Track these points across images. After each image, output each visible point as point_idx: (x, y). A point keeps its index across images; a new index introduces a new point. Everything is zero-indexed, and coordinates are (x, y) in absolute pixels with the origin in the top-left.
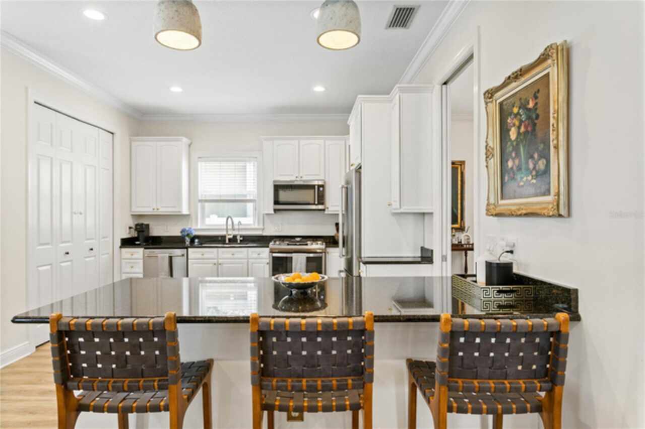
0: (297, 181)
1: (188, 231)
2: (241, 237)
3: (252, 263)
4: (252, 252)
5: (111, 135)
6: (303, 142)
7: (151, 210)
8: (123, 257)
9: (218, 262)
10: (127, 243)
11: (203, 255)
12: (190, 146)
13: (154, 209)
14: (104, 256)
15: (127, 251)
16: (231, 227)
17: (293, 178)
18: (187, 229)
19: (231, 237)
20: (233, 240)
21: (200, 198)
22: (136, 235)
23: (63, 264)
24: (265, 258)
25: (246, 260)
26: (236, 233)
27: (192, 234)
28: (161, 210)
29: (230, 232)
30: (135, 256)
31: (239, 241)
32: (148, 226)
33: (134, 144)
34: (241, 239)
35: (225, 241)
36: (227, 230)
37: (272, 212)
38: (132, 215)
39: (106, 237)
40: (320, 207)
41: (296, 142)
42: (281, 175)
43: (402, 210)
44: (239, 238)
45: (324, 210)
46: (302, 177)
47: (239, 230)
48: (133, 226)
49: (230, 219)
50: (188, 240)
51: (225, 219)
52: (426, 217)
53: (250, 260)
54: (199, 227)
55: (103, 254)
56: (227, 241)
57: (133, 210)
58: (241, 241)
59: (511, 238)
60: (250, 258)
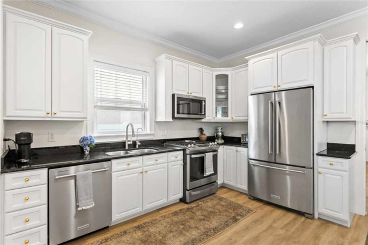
2: (139, 142)
3: (171, 166)
9: (143, 170)
11: (128, 164)
15: (18, 177)
17: (186, 93)
24: (181, 160)
25: (167, 164)
28: (59, 114)
30: (32, 182)
35: (125, 147)
36: (127, 136)
37: (171, 120)
46: (191, 93)
47: (137, 135)
49: (130, 126)
58: (139, 146)
60: (170, 162)
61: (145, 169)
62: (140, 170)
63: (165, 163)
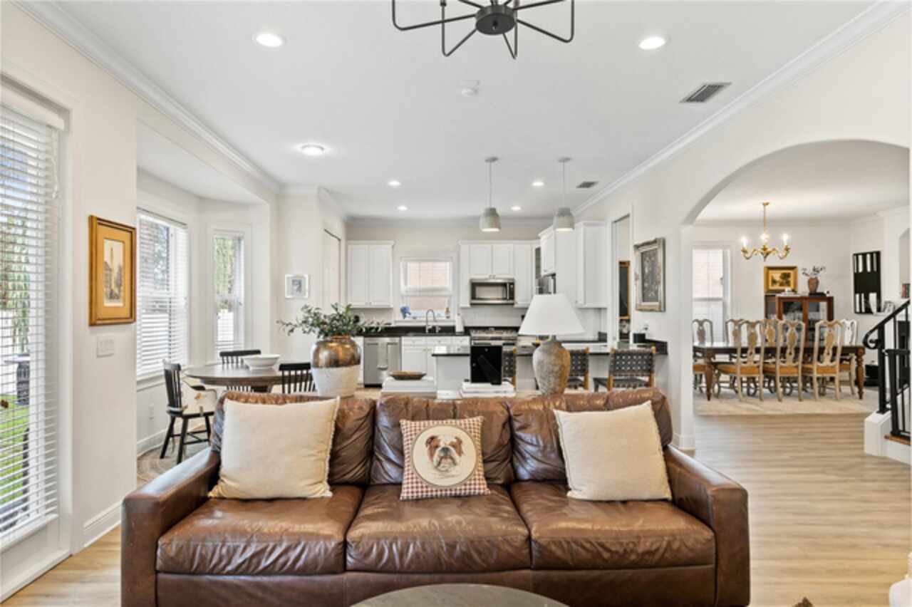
0: (490, 279)
2: (439, 328)
5: (339, 242)
6: (495, 246)
7: (365, 304)
9: (426, 348)
11: (413, 342)
12: (394, 247)
13: (367, 303)
16: (432, 319)
17: (487, 277)
19: (430, 327)
20: (433, 330)
21: (403, 294)
26: (435, 324)
28: (373, 304)
29: (430, 324)
31: (438, 331)
33: (350, 247)
35: (425, 330)
36: (427, 321)
37: (468, 305)
40: (511, 302)
42: (477, 274)
43: (586, 306)
45: (513, 304)
46: (494, 276)
47: (438, 321)
49: (430, 313)
51: (425, 312)
52: (603, 311)
56: (427, 331)
59: (647, 322)
61: (429, 348)
62: (424, 348)
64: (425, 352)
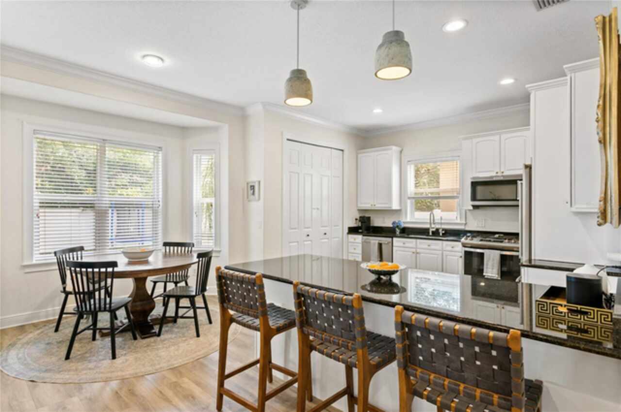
0: (498, 176)
1: (397, 223)
2: (443, 230)
3: (447, 256)
4: (447, 245)
5: (341, 152)
6: (504, 137)
7: (369, 205)
8: (350, 241)
9: (416, 251)
10: (353, 230)
11: (404, 244)
12: (401, 152)
13: (372, 205)
14: (335, 239)
15: (352, 237)
17: (494, 174)
18: (397, 221)
19: (434, 230)
20: (436, 233)
21: (409, 196)
22: (360, 225)
23: (305, 243)
24: (459, 252)
25: (441, 252)
26: (438, 226)
27: (401, 225)
28: (377, 205)
29: (433, 226)
30: (357, 241)
31: (441, 234)
32: (369, 218)
33: (360, 156)
34: (444, 232)
35: (429, 233)
36: (430, 223)
38: (359, 210)
39: (337, 226)
41: (497, 138)
42: (479, 172)
44: (441, 232)
46: (503, 173)
47: (441, 224)
48: (358, 218)
50: (398, 231)
53: (444, 252)
54: (408, 220)
55: (334, 238)
56: (431, 234)
57: (359, 205)
58: (443, 234)
60: (445, 251)
61: (418, 250)
62: (414, 250)
63: (440, 250)
64: (414, 255)
